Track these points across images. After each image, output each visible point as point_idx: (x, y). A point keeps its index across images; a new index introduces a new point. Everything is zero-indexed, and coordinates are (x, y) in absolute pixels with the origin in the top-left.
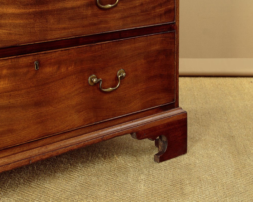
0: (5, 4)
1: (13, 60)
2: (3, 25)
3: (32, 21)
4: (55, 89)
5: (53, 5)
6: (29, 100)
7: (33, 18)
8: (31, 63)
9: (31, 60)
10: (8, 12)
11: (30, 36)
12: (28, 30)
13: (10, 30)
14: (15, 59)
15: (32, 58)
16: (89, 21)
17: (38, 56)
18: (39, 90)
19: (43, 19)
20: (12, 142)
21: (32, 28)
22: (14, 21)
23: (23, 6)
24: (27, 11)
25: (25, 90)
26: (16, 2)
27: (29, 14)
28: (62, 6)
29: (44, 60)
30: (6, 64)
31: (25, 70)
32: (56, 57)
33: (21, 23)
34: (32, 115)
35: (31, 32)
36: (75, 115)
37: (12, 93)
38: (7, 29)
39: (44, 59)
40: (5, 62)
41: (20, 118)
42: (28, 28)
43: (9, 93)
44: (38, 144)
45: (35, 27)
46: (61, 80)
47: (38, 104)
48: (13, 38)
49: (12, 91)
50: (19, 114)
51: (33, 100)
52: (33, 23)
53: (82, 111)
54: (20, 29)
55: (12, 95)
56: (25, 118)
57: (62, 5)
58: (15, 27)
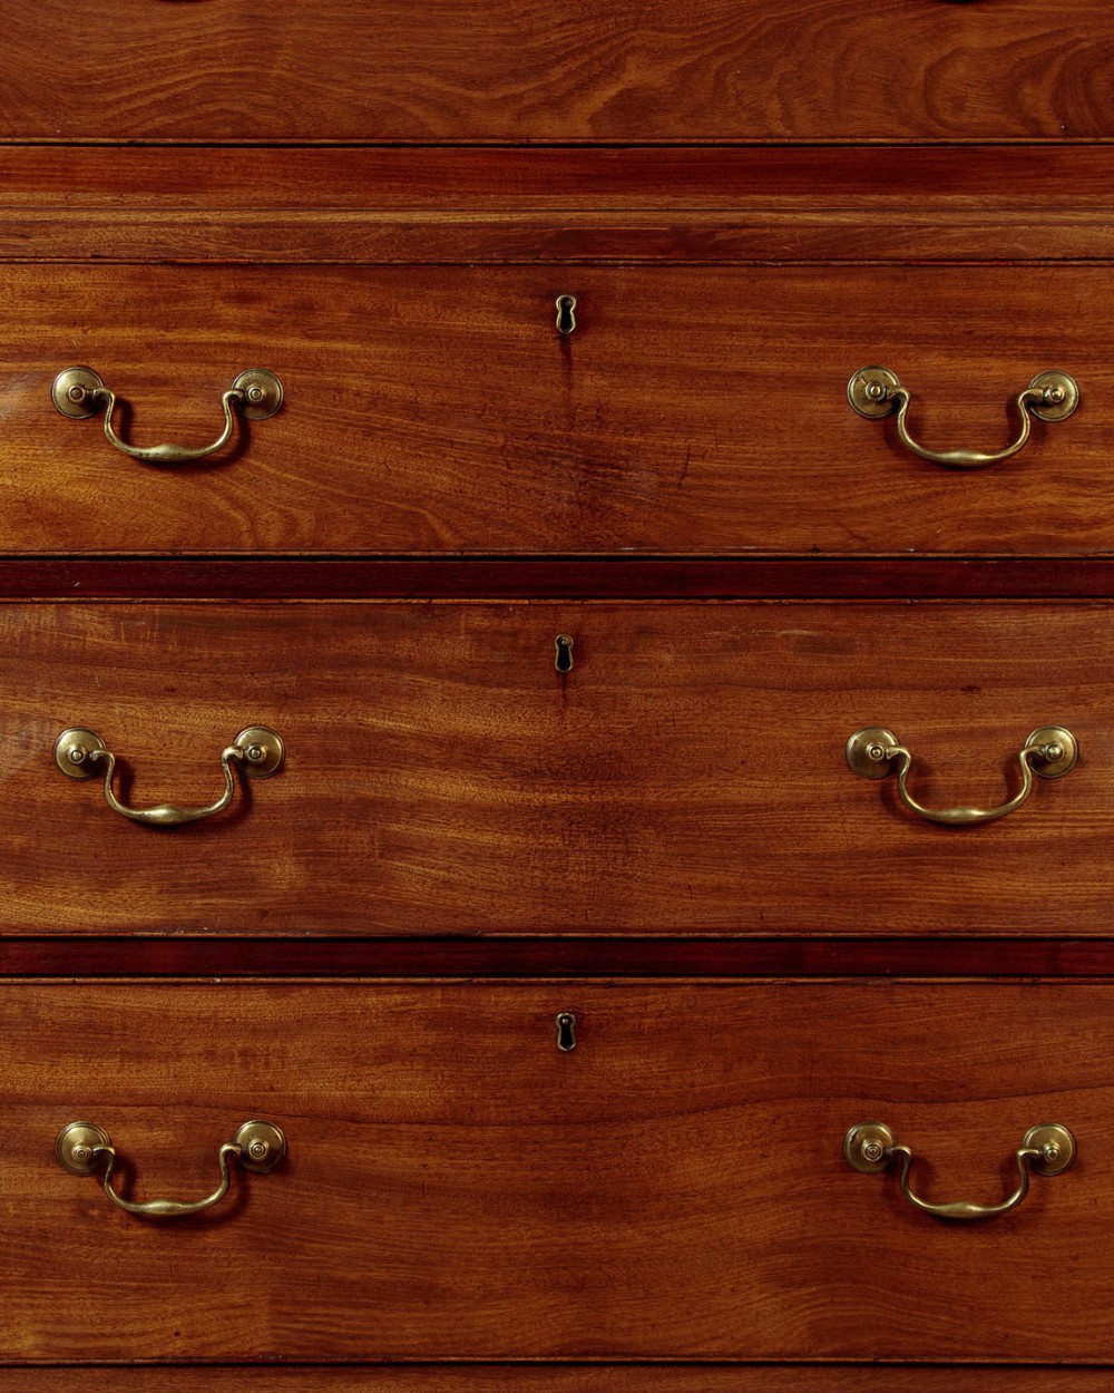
0: (434, 761)
1: (453, 994)
2: (416, 846)
3: (555, 841)
4: (654, 1152)
5: (664, 786)
6: (518, 1174)
7: (563, 830)
8: (537, 1017)
9: (538, 1007)
10: (444, 795)
11: (544, 903)
12: (532, 878)
13: (448, 869)
14: (463, 992)
15: (544, 998)
16: (861, 870)
17: (577, 991)
18: (575, 1141)
19: (611, 839)
20: (426, 1339)
21: (555, 869)
22: (469, 835)
23: (514, 777)
24: (537, 798)
25: (502, 1130)
26: (485, 761)
27: (545, 812)
28: (714, 792)
29: (605, 1014)
30: (420, 1005)
31: (509, 1043)
32: (668, 1008)
33: (499, 847)
34: (532, 1246)
35: (546, 889)
36: (761, 1292)
37: (436, 1128)
38: (437, 864)
39: (606, 1011)
40: (417, 996)
41: (471, 1244)
42: (536, 868)
43: (425, 1128)
44: (557, 1381)
45: (567, 870)
46: (693, 1118)
47: (563, 1203)
48: (459, 903)
49: (439, 1122)
50: (467, 1228)
51: (538, 1179)
52: (559, 852)
53: (804, 1283)
54: (494, 869)
55: (440, 1137)
56: (497, 1251)
57: (712, 788)
58: (470, 859)
